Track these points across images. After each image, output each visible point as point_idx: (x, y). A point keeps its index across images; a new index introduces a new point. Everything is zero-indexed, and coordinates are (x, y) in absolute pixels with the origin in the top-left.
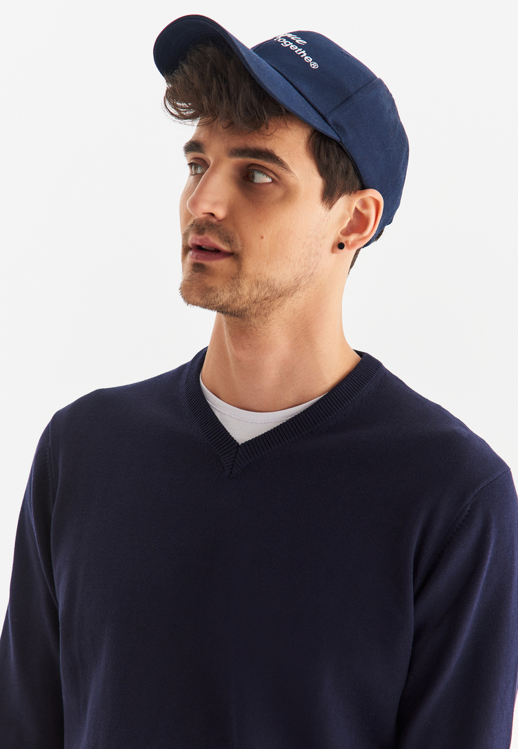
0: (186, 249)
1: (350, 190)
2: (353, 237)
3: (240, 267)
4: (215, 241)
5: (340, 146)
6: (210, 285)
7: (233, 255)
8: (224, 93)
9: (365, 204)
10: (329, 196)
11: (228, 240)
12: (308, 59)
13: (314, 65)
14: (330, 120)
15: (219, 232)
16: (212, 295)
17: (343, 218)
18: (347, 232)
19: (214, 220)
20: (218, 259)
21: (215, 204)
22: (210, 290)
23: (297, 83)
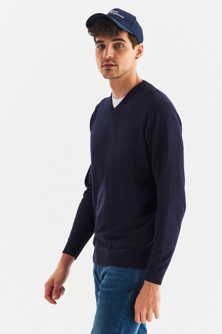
0: (102, 66)
1: (136, 44)
2: (139, 55)
3: (118, 68)
4: (112, 63)
5: (134, 35)
6: (112, 73)
7: (117, 65)
8: (110, 30)
9: (139, 47)
10: (133, 47)
11: (115, 62)
12: (121, 16)
13: (123, 17)
14: (131, 30)
15: (112, 61)
16: (113, 76)
17: (136, 51)
18: (137, 55)
19: (110, 58)
20: (113, 67)
21: (111, 54)
22: (113, 74)
23: (122, 23)
